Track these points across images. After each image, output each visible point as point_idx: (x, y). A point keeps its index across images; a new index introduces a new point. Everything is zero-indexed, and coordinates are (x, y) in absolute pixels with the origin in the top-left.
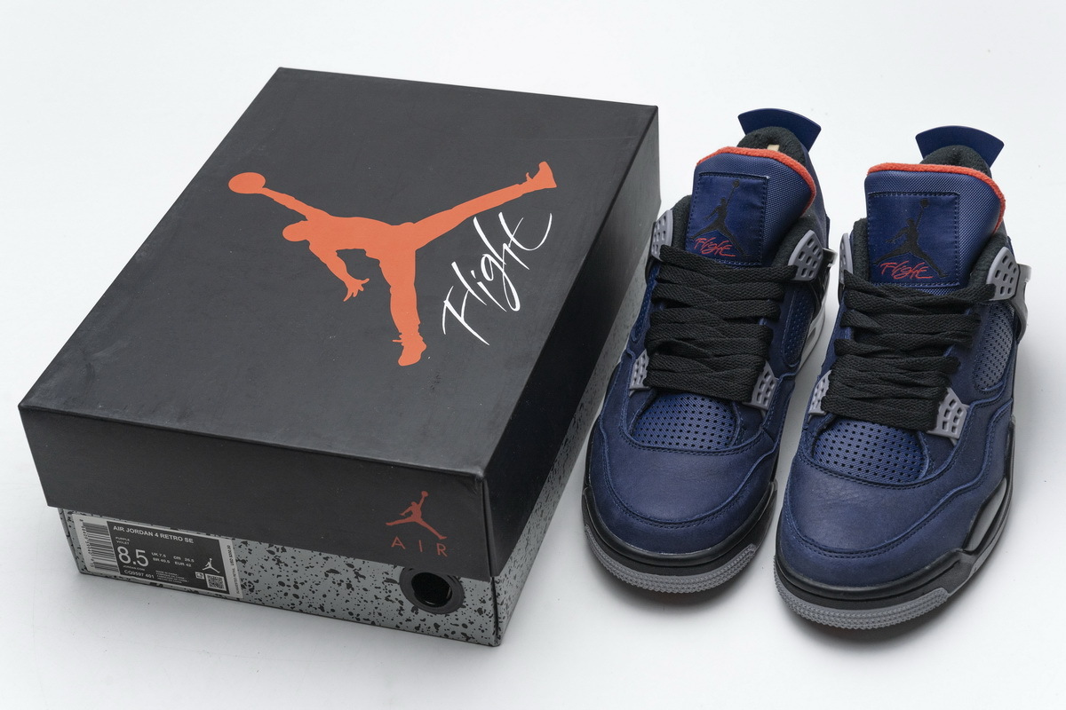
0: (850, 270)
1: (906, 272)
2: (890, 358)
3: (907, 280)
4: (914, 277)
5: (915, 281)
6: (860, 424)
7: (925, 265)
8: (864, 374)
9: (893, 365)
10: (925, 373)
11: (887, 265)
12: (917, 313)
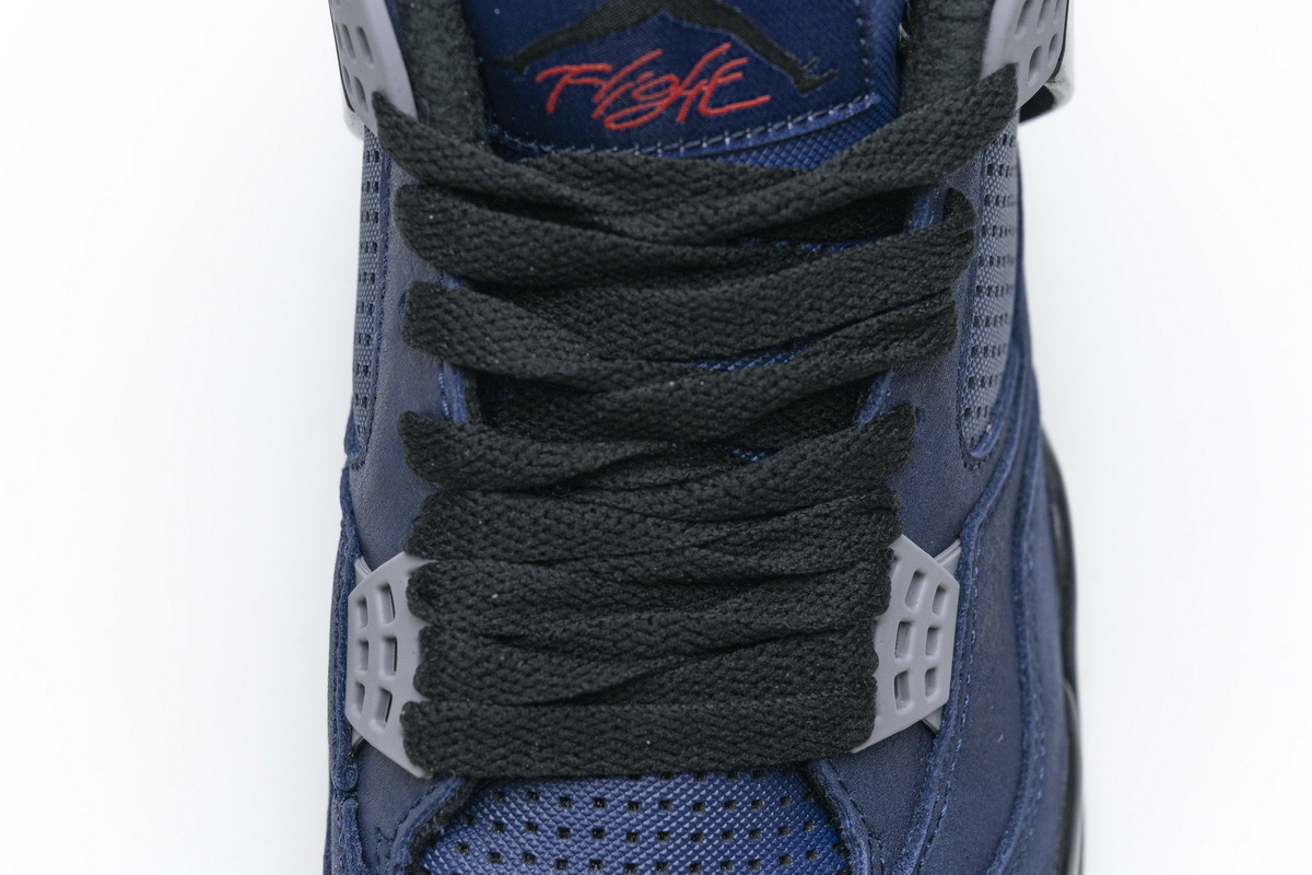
0: (404, 101)
1: (657, 96)
2: (654, 487)
3: (663, 130)
4: (694, 113)
5: (697, 126)
6: (583, 793)
7: (730, 56)
8: (558, 575)
9: (671, 516)
10: (803, 517)
11: (570, 72)
12: (732, 269)
